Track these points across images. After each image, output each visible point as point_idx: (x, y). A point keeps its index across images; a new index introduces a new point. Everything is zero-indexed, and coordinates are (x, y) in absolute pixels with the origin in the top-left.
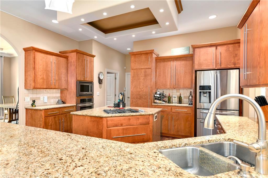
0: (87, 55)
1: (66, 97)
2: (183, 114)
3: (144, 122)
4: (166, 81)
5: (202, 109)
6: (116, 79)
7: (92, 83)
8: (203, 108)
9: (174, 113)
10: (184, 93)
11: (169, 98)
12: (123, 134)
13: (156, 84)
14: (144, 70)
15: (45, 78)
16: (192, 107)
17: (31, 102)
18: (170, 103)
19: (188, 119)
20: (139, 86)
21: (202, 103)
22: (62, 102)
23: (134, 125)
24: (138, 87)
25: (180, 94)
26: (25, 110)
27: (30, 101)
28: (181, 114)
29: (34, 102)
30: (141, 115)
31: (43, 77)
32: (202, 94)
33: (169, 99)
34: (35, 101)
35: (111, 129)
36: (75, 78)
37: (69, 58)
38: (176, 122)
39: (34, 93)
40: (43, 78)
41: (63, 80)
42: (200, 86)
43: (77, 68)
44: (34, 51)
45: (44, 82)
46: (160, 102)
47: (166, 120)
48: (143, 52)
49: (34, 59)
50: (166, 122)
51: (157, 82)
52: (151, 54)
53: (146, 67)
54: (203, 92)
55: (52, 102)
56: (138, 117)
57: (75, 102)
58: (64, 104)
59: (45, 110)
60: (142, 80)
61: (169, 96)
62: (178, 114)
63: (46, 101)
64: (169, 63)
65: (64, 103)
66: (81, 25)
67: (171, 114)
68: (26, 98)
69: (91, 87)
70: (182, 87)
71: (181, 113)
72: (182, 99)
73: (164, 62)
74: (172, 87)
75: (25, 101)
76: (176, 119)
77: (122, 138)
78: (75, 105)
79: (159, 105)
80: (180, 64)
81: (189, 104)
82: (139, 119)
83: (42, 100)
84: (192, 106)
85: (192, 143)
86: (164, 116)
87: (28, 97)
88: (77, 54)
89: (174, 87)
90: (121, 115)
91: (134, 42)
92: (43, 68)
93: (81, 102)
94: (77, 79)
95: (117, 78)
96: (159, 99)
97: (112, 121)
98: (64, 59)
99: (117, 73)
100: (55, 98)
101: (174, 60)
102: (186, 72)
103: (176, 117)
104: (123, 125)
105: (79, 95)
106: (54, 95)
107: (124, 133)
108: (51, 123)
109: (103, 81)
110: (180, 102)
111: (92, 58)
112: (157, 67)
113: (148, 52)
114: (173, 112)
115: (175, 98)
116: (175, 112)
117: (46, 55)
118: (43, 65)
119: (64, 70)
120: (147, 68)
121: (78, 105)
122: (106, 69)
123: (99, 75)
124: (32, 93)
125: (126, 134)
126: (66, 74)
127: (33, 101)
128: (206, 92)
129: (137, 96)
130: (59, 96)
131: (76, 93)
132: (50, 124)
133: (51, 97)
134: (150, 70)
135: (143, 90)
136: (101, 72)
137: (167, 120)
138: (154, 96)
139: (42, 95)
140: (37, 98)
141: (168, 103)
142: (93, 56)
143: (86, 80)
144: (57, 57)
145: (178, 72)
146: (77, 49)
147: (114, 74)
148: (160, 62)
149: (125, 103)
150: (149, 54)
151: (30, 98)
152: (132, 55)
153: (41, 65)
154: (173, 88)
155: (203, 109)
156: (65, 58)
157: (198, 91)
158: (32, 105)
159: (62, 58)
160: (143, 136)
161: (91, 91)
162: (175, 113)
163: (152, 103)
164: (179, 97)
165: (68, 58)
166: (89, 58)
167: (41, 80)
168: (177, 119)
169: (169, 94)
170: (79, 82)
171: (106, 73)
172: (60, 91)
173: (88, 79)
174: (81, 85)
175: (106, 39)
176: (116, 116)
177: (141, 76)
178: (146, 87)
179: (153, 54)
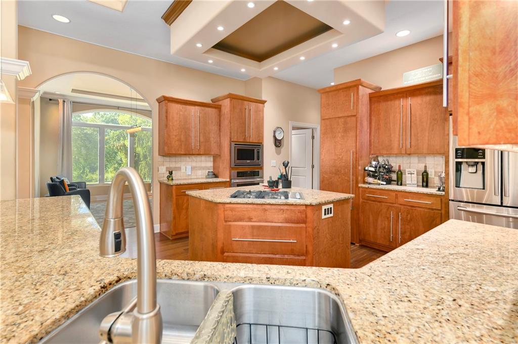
0: (250, 100)
1: (219, 167)
2: (421, 209)
3: (293, 218)
4: (391, 141)
5: (463, 202)
6: (313, 137)
7: (260, 145)
8: (465, 200)
9: (402, 207)
10: (437, 164)
11: (400, 174)
12: (253, 236)
13: (370, 145)
14: (343, 120)
15: (183, 138)
16: (443, 196)
17: (168, 174)
18: (401, 185)
19: (435, 222)
20: (335, 151)
21: (463, 189)
22: (214, 174)
23: (272, 222)
24: (333, 152)
25: (426, 167)
26: (159, 183)
27: (165, 172)
28: (417, 208)
29: (171, 173)
30: (287, 205)
31: (180, 138)
32: (464, 167)
33: (400, 176)
34: (173, 172)
35: (230, 225)
36: (229, 139)
37: (223, 108)
38: (408, 225)
39: (172, 162)
40: (179, 140)
41: (213, 142)
42: (457, 150)
43: (231, 123)
44: (166, 101)
45: (181, 145)
46: (376, 181)
47: (386, 219)
48: (341, 87)
49: (167, 112)
50: (386, 223)
51: (373, 142)
52: (356, 88)
53: (346, 114)
54: (467, 162)
55: (200, 174)
56: (282, 207)
57: (228, 176)
58: (215, 179)
59: (178, 187)
60: (339, 139)
61: (400, 170)
62: (412, 209)
63: (190, 173)
64: (397, 102)
65: (216, 176)
66: (204, 54)
67: (397, 207)
68: (159, 168)
69: (258, 152)
70: (425, 151)
71: (419, 207)
72: (429, 176)
73: (387, 101)
74: (403, 152)
75: (158, 171)
76: (407, 220)
77: (251, 242)
78: (228, 180)
79: (371, 188)
80: (420, 102)
81: (439, 189)
82: (284, 211)
83: (184, 171)
84: (444, 193)
85: (220, 276)
86: (381, 211)
87: (162, 167)
88: (231, 100)
89: (407, 151)
90: (247, 201)
91: (335, 69)
92: (179, 125)
93: (238, 176)
94: (232, 140)
95: (315, 137)
96: (374, 175)
97: (232, 211)
98: (214, 110)
99: (315, 128)
100: (204, 168)
101: (406, 95)
102: (434, 120)
103: (407, 215)
104: (253, 220)
105: (235, 165)
106: (203, 165)
107: (255, 234)
108: (185, 205)
109: (285, 143)
110: (425, 184)
111: (261, 105)
112: (372, 113)
113: (349, 85)
114: (400, 204)
115: (411, 174)
116: (405, 205)
117: (184, 106)
118: (180, 121)
119: (214, 127)
120: (348, 116)
121: (232, 181)
122: (290, 122)
123: (275, 132)
124: (168, 160)
125: (258, 236)
126: (218, 132)
127: (169, 172)
128: (472, 164)
129: (331, 169)
130: (211, 167)
131: (229, 162)
132: (184, 207)
133: (196, 167)
134: (354, 119)
135: (341, 157)
136: (278, 128)
137: (388, 218)
138: (365, 170)
139: (184, 163)
140: (175, 167)
141: (398, 184)
142: (263, 102)
143: (248, 141)
144: (203, 108)
145: (416, 120)
146: (231, 92)
147: (311, 130)
148: (380, 102)
149: (291, 181)
150: (351, 89)
151: (166, 168)
152: (323, 93)
153: (177, 121)
154: (406, 153)
155: (466, 202)
156: (215, 108)
157: (453, 160)
158: (168, 177)
159: (210, 109)
160: (293, 244)
161: (258, 159)
162: (405, 207)
163: (357, 183)
164: (423, 174)
165: (220, 108)
166: (253, 106)
167: (177, 143)
168: (409, 219)
169: (400, 166)
170: (235, 144)
171: (290, 128)
172: (212, 159)
173: (253, 139)
174: (238, 150)
175: (261, 70)
176: (239, 202)
177: (338, 131)
178: (347, 152)
179: (360, 87)
